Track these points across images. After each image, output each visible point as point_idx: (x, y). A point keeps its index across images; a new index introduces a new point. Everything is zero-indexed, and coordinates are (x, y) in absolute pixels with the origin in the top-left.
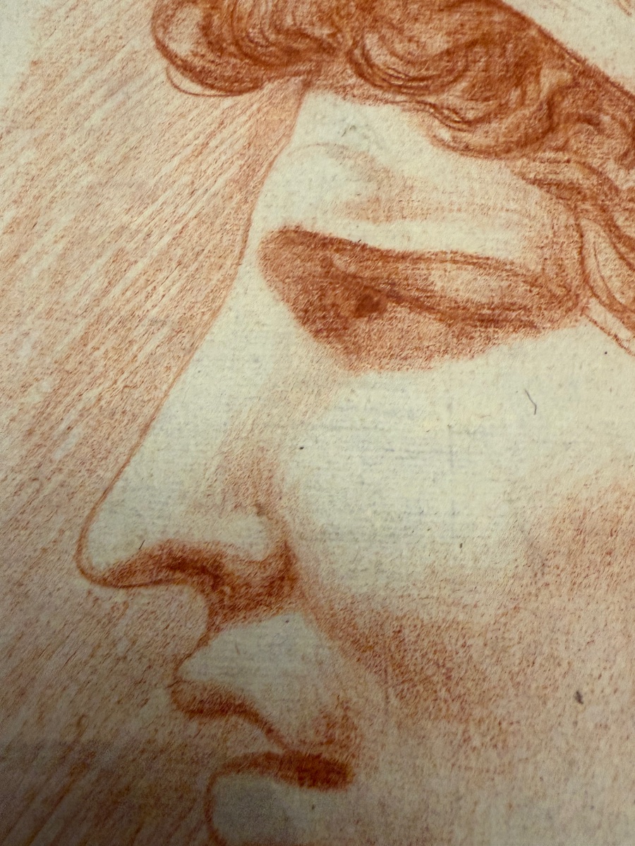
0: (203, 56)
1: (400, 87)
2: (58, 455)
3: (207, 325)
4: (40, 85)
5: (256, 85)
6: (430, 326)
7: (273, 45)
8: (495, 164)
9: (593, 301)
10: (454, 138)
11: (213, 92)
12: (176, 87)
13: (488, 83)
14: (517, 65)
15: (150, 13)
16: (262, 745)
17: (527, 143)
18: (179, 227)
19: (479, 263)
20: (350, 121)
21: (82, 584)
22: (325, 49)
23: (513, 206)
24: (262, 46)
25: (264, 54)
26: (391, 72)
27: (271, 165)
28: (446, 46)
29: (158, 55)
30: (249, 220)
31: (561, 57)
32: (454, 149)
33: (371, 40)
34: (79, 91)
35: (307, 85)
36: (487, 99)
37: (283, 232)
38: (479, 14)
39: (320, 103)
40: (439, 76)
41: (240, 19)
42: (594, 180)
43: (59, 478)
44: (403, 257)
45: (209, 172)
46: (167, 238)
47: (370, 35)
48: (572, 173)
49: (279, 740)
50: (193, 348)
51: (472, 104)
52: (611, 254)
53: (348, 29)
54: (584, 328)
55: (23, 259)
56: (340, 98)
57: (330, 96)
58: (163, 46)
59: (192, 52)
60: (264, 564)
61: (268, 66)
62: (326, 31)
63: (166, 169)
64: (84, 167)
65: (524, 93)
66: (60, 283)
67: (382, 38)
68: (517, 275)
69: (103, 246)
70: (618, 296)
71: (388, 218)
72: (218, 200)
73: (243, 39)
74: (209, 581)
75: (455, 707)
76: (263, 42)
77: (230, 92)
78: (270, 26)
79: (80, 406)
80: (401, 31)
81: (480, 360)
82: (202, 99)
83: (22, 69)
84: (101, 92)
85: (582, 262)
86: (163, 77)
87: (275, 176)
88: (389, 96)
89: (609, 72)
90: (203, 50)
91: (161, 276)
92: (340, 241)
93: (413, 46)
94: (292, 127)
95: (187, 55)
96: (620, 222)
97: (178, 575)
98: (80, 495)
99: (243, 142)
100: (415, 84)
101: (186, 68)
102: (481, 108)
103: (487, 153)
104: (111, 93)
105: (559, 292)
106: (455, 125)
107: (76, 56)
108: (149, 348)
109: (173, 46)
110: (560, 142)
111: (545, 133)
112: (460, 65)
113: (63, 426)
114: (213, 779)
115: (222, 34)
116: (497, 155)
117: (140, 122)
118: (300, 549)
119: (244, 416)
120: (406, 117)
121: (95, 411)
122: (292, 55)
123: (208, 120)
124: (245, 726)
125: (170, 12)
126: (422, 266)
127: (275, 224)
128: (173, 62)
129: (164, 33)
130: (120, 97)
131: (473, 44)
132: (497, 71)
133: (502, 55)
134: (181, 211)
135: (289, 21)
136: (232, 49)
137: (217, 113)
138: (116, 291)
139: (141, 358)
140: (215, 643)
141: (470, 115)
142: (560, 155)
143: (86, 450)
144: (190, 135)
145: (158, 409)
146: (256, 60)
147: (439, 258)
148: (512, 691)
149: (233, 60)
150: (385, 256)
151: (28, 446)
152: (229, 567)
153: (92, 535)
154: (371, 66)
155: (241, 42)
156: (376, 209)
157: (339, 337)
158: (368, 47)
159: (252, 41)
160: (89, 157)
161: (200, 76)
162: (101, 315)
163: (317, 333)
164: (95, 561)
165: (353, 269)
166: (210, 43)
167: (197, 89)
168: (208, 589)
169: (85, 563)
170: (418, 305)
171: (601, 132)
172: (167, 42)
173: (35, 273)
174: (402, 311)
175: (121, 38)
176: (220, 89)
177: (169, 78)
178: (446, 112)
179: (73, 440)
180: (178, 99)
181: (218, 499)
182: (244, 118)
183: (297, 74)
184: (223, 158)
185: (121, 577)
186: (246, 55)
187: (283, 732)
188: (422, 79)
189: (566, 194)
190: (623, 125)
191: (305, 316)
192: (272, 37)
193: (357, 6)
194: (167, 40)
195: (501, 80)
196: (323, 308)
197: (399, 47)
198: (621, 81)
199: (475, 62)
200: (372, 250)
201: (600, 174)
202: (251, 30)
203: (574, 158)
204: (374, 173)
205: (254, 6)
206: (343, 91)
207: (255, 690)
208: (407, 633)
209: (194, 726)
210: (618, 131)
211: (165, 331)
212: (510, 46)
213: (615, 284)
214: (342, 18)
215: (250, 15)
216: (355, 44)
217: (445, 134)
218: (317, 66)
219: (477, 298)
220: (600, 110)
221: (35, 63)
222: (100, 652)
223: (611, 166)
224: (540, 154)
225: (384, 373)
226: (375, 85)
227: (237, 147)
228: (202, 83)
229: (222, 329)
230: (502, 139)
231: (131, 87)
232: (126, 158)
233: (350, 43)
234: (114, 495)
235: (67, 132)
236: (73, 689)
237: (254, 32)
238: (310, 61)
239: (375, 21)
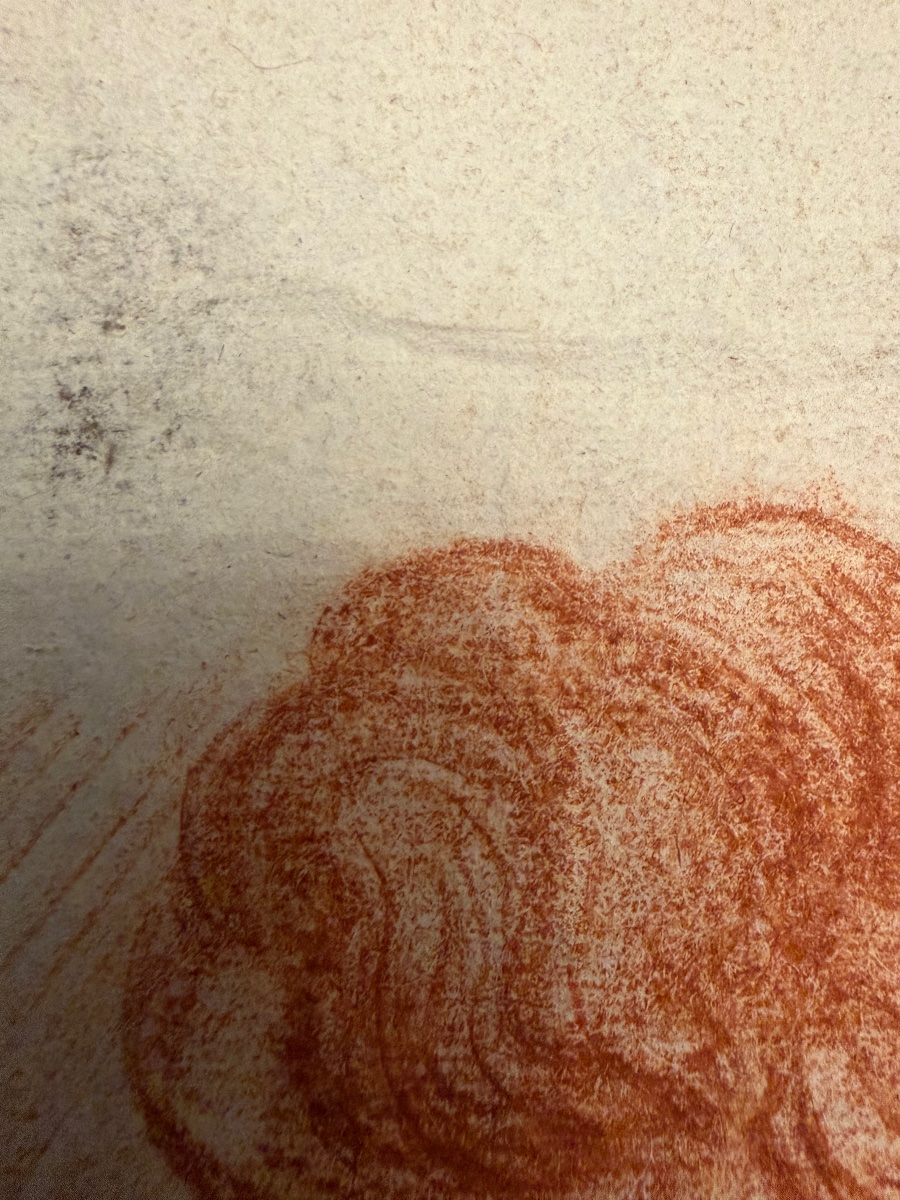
0: (299, 1164)
7: (517, 1103)
24: (480, 1110)
25: (489, 1142)
41: (407, 1007)
47: (819, 1055)
53: (752, 1033)
58: (171, 1129)
59: (264, 1149)
62: (683, 1046)
67: (861, 1064)
73: (418, 1091)
76: (482, 1093)
78: (500, 1028)
90: (297, 1141)
95: (250, 1165)
109: (201, 1127)
115: (350, 1072)
125: (177, 989)
129: (168, 1074)
136: (390, 1131)
155: (414, 1104)
158: (817, 1101)
159: (447, 1093)
166: (317, 1109)
175: (32, 1116)
194: (179, 1105)
202: (441, 1051)
205: (444, 949)
214: (727, 986)
215: (437, 986)
233: (760, 1087)
237: (450, 1056)
238: (638, 1167)
239: (840, 996)
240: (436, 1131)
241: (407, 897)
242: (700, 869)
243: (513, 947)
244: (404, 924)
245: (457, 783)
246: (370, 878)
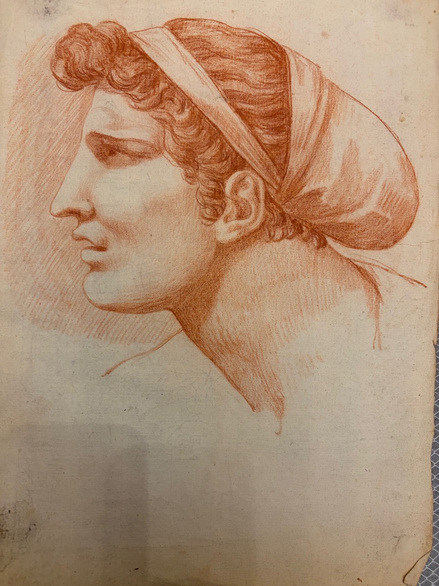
1: (121, 88)
2: (43, 190)
3: (74, 158)
4: (22, 88)
5: (82, 88)
6: (126, 158)
7: (86, 74)
8: (145, 113)
9: (166, 151)
10: (135, 105)
11: (70, 90)
12: (60, 88)
13: (145, 87)
14: (154, 81)
15: (50, 62)
16: (90, 245)
17: (154, 106)
18: (65, 132)
19: (139, 141)
20: (108, 100)
21: (52, 217)
22: (101, 75)
23: (149, 125)
24: (82, 74)
25: (83, 77)
26: (119, 83)
27: (87, 114)
28: (134, 74)
29: (54, 77)
30: (82, 130)
31: (166, 79)
32: (135, 108)
33: (113, 72)
34: (33, 90)
35: (96, 88)
36: (145, 92)
37: (91, 133)
38: (144, 63)
39: (99, 93)
40: (132, 85)
41: (76, 64)
42: (170, 118)
43: (44, 195)
44: (121, 140)
45: (71, 116)
46: (62, 135)
48: (165, 116)
49: (93, 244)
50: (71, 164)
51: (140, 94)
52: (171, 139)
53: (107, 68)
54: (163, 158)
55: (27, 141)
56: (105, 92)
57: (102, 91)
59: (63, 76)
60: (89, 212)
61: (85, 81)
62: (101, 69)
63: (60, 115)
64: (38, 114)
65: (155, 91)
66: (37, 148)
67: (116, 71)
68: (148, 144)
69: (46, 138)
70: (171, 150)
71: (118, 129)
72: (74, 124)
74: (78, 215)
75: (127, 237)
77: (75, 90)
78: (84, 67)
79: (46, 179)
80: (122, 69)
81: (137, 166)
82: (67, 93)
83: (16, 83)
84: (39, 90)
85: (164, 141)
86: (56, 85)
87: (88, 117)
88: (118, 91)
89: (178, 84)
90: (66, 76)
91: (61, 145)
92: (105, 136)
93: (125, 74)
94: (92, 102)
96: (174, 130)
97: (71, 214)
98: (49, 198)
99: (79, 106)
100: (125, 87)
101: (62, 82)
102: (143, 95)
103: (143, 110)
104: (42, 91)
105: (158, 149)
106: (136, 101)
107: (30, 78)
108: (61, 164)
109: (57, 74)
110: (163, 107)
111: (159, 104)
112: (138, 81)
113: (43, 183)
114: (81, 251)
115: (71, 70)
116: (146, 110)
117: (51, 100)
118: (97, 209)
119: (84, 180)
120: (122, 98)
121: (50, 179)
122: (91, 77)
123: (69, 99)
124: (87, 242)
125: (55, 62)
126: (125, 142)
127: (89, 131)
128: (58, 80)
129: (54, 69)
130: (44, 92)
131: (142, 74)
132: (148, 83)
133: (150, 78)
134: (65, 127)
135: (90, 66)
136: (74, 75)
137: (72, 97)
138: (51, 150)
139: (59, 167)
140: (80, 227)
141: (140, 98)
142: (163, 110)
143: (49, 188)
144: (65, 105)
145: (64, 179)
146: (81, 79)
147: (129, 140)
148: (139, 235)
149: (75, 79)
150: (116, 140)
151: (36, 188)
152: (82, 212)
153: (53, 207)
154: (113, 81)
155: (76, 73)
156: (115, 126)
157: (105, 161)
158: (112, 75)
159: (79, 73)
160: (39, 111)
161: (66, 84)
162: (48, 156)
163: (100, 160)
164: (54, 212)
165: (108, 143)
166: (68, 73)
167: (65, 89)
168: (78, 217)
169: (52, 213)
170: (124, 153)
171: (174, 103)
172: (56, 73)
173: (30, 145)
174: (120, 154)
175: (42, 71)
176: (72, 89)
177: (58, 85)
178: (133, 97)
179: (46, 186)
180: (61, 93)
181: (79, 198)
182: (79, 99)
183: (93, 84)
184: (74, 111)
185: (60, 215)
186: (78, 77)
187: (94, 242)
188: (128, 86)
189: (163, 122)
190: (180, 101)
191: (97, 156)
192: (85, 71)
193: (109, 60)
195: (149, 86)
196: (101, 153)
197: (121, 75)
198: (181, 87)
199: (142, 80)
200: (113, 138)
201: (171, 116)
203: (166, 111)
204: (114, 116)
205: (80, 60)
206: (105, 89)
207: (88, 236)
208: (119, 225)
209: (77, 242)
210: (178, 103)
211: (64, 160)
212: (152, 74)
213: (171, 147)
214: (105, 64)
215: (79, 63)
216: (109, 73)
217: (133, 104)
218: (98, 81)
219: (138, 151)
220: (174, 96)
221: (19, 80)
222: (57, 230)
223: (175, 113)
224: (157, 110)
225: (116, 169)
226: (114, 88)
227: (78, 108)
228: (67, 87)
229: (77, 159)
230: (148, 105)
231: (47, 89)
232: (48, 112)
233: (107, 73)
234: (56, 198)
235: (32, 103)
236: (53, 236)
237: (80, 69)
238: (96, 79)
239: (115, 65)
240: (78, 75)
241: (76, 55)
242: (103, 53)
243: (86, 60)
244: (76, 57)
245: (81, 45)
246: (73, 53)
